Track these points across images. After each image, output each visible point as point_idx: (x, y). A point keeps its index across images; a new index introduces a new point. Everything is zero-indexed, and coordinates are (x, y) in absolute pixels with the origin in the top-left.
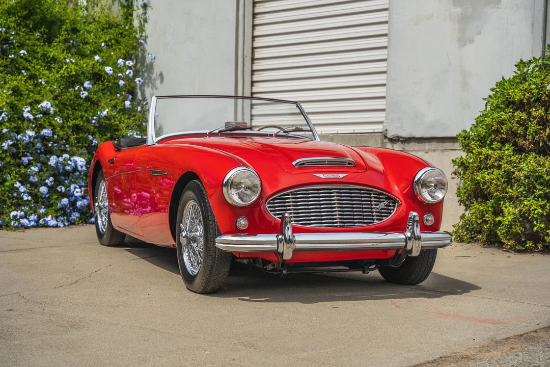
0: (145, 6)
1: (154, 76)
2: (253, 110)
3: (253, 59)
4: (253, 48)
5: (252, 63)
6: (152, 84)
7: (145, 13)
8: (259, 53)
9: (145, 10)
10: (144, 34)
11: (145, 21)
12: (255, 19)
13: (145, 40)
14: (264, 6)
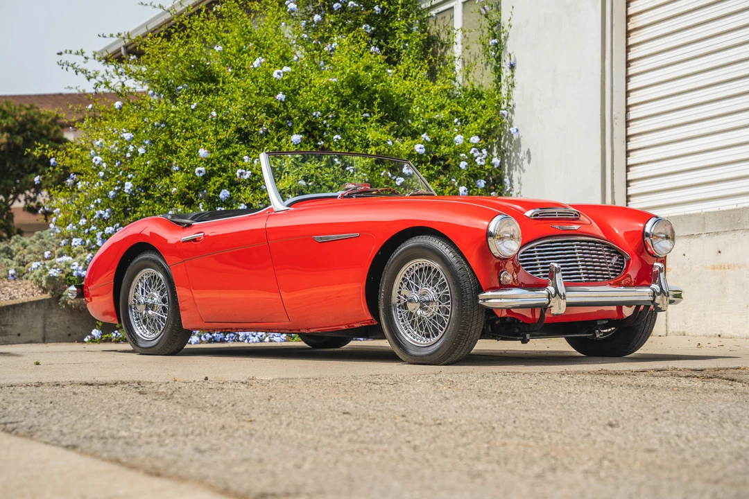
0: (512, 67)
1: (521, 155)
2: (629, 188)
3: (627, 122)
4: (628, 107)
5: (627, 126)
6: (520, 166)
7: (513, 76)
8: (635, 111)
9: (513, 72)
10: (511, 103)
11: (513, 86)
12: (629, 68)
13: (512, 111)
14: (640, 50)
